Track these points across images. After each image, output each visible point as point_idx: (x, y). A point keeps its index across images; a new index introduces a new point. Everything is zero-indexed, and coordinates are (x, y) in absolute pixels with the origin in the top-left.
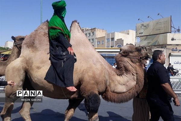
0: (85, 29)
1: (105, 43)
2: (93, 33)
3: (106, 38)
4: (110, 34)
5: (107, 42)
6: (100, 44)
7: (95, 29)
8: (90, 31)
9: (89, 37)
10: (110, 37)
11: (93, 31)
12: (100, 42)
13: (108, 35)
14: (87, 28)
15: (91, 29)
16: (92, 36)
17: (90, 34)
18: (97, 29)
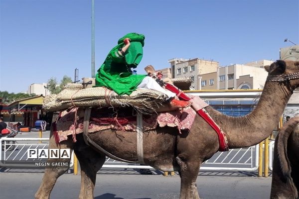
0: (178, 61)
1: (216, 82)
2: (193, 67)
3: (218, 74)
4: (227, 68)
5: (221, 81)
6: (206, 84)
7: (196, 60)
8: (187, 65)
9: (185, 73)
10: (227, 73)
11: (192, 63)
12: (206, 81)
13: (222, 69)
14: (182, 60)
15: (189, 61)
16: (191, 72)
17: (186, 68)
18: (200, 61)
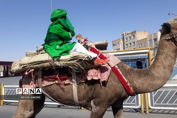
0: (125, 33)
1: (147, 44)
2: (134, 36)
3: (148, 39)
4: (153, 35)
5: (150, 44)
6: (141, 46)
7: (135, 31)
8: (130, 35)
9: (130, 40)
10: (153, 38)
11: (133, 34)
12: (141, 44)
13: (150, 36)
14: (128, 32)
15: (132, 33)
16: (133, 39)
17: (130, 37)
18: (137, 32)
